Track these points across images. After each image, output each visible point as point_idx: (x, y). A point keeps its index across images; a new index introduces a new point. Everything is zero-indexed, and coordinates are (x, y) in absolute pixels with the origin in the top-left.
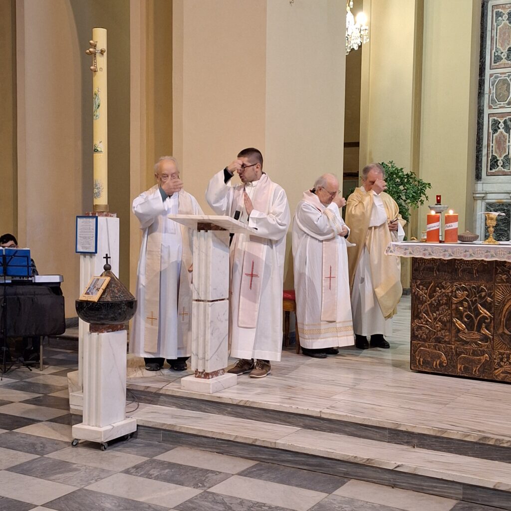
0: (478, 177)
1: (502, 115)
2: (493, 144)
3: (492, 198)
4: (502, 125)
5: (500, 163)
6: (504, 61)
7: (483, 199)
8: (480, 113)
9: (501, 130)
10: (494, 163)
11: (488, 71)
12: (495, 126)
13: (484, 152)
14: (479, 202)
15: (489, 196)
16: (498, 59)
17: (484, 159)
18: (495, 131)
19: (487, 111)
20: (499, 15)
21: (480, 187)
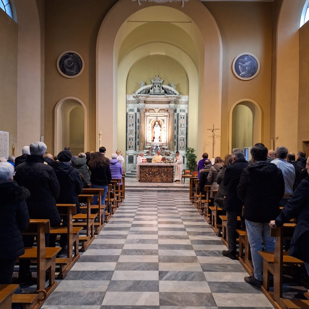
0: (127, 150)
1: (131, 137)
2: (129, 143)
3: (130, 154)
4: (131, 139)
5: (131, 147)
6: (131, 126)
7: (128, 155)
8: (127, 136)
9: (131, 140)
10: (130, 147)
11: (128, 128)
12: (130, 139)
13: (128, 145)
14: (127, 155)
15: (129, 154)
16: (130, 125)
17: (128, 146)
18: (130, 140)
19: (128, 136)
20: (130, 116)
21: (127, 152)
